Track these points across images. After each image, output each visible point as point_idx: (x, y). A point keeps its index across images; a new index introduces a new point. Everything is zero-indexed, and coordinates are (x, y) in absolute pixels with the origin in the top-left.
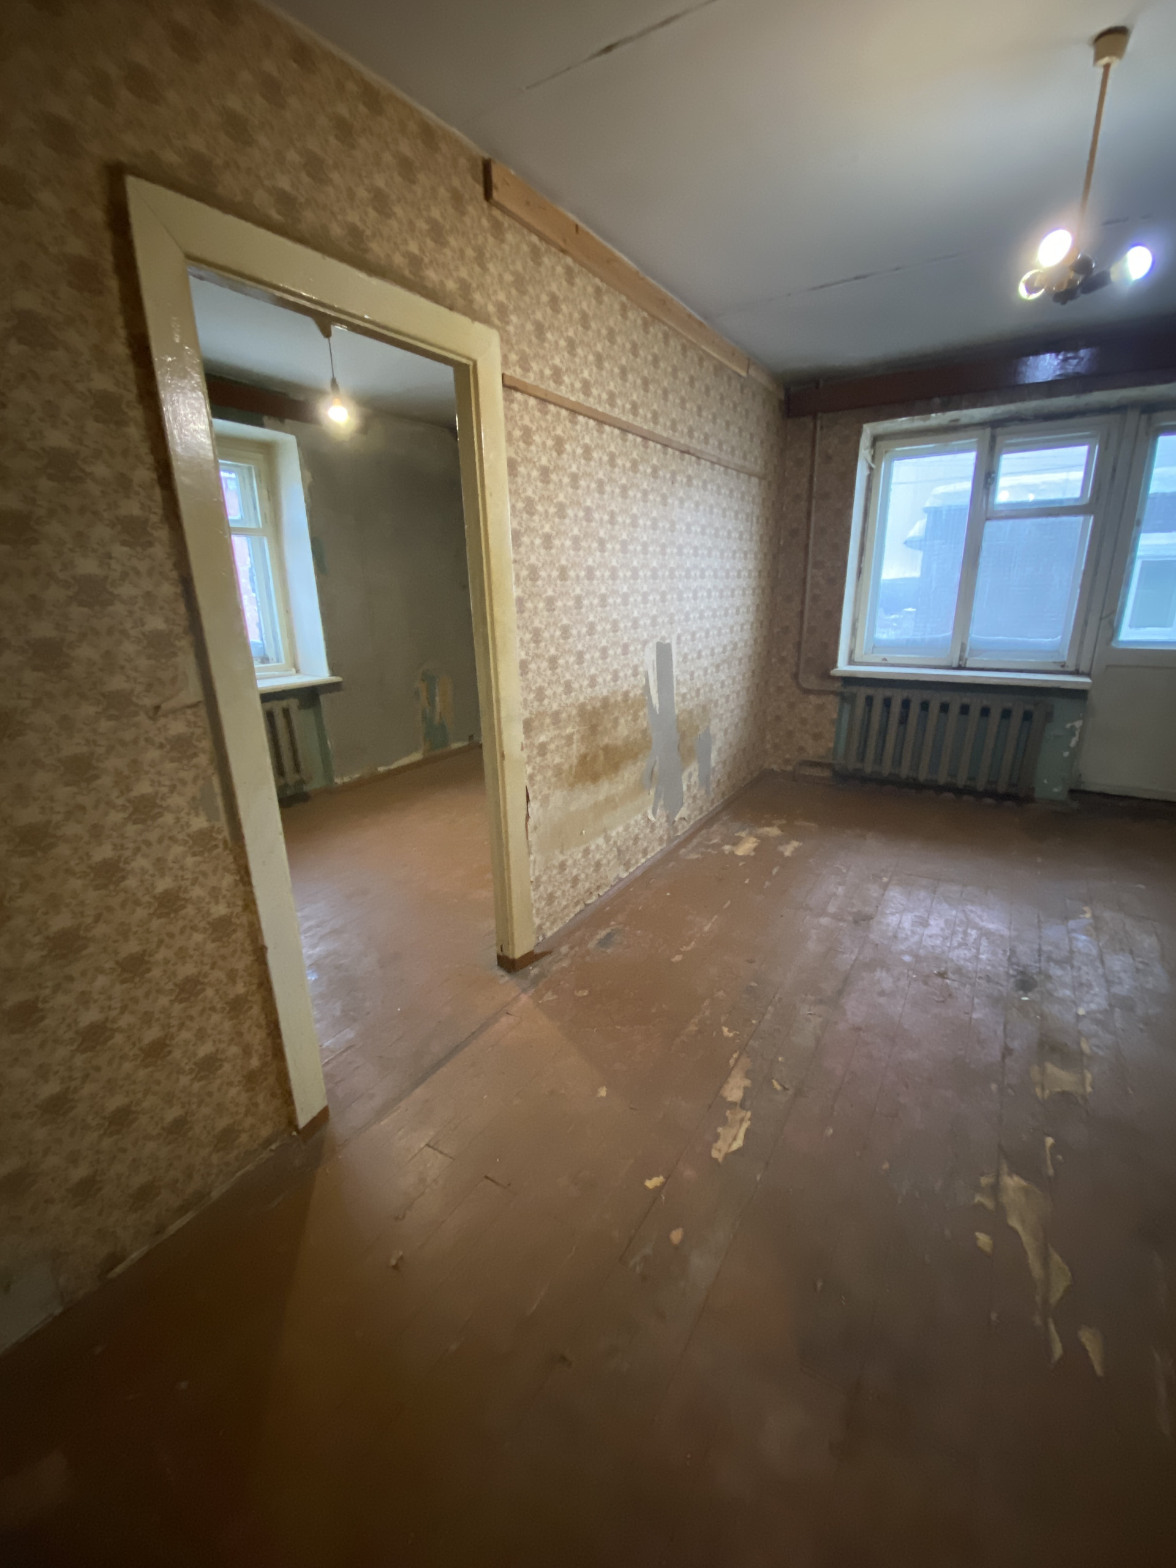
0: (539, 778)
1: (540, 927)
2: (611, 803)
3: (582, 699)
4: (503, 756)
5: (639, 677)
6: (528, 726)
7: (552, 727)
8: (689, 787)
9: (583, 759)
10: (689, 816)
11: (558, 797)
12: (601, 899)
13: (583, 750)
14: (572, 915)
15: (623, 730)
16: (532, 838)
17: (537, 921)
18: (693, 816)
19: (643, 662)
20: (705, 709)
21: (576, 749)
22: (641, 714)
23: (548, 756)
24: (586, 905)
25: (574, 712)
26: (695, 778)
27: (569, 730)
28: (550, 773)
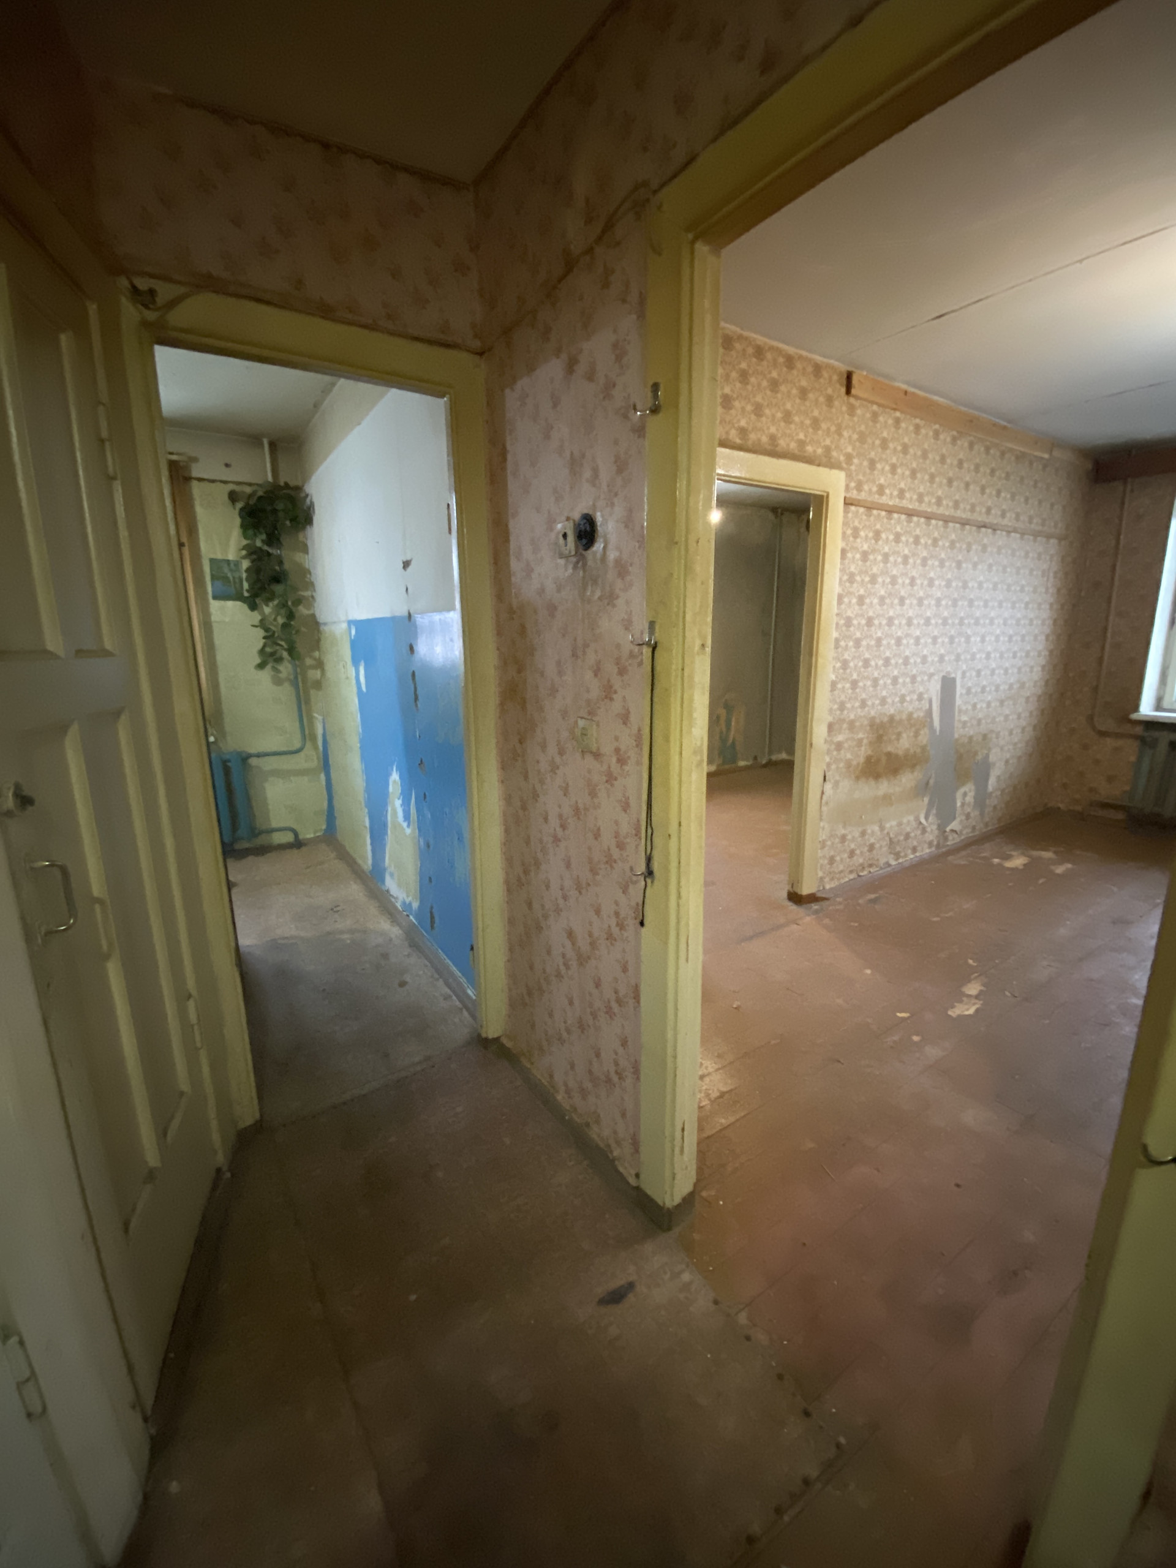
0: (833, 767)
1: (822, 879)
2: (887, 799)
3: (873, 713)
4: (811, 745)
5: (923, 702)
6: (830, 727)
7: (847, 731)
8: (963, 804)
9: (868, 759)
10: (961, 831)
11: (846, 784)
12: (870, 875)
13: (870, 752)
14: (847, 880)
15: (904, 744)
16: (824, 809)
17: (820, 874)
18: (964, 832)
19: (928, 690)
20: (985, 737)
21: (864, 752)
22: (922, 732)
23: (842, 752)
24: (859, 876)
25: (866, 722)
26: (970, 799)
27: (861, 735)
28: (842, 765)
